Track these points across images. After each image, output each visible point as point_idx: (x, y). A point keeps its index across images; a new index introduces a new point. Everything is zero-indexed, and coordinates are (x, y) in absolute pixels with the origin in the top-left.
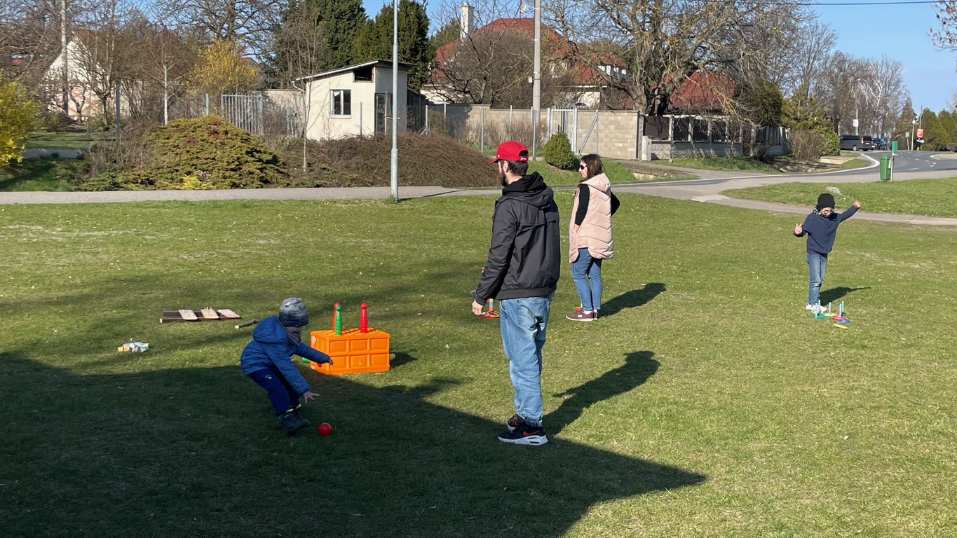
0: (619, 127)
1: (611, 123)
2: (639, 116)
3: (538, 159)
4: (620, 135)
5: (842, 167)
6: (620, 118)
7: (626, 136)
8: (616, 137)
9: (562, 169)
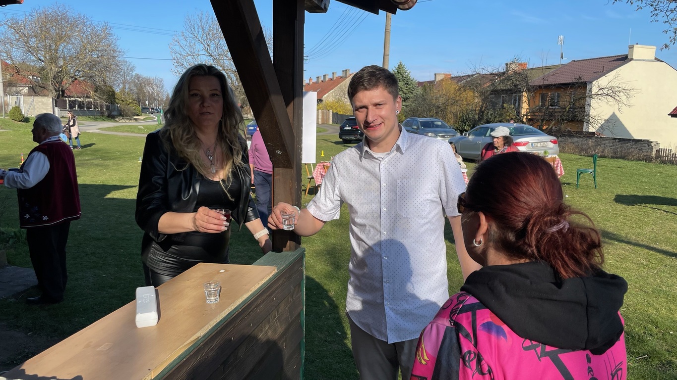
0: (43, 103)
1: (39, 102)
2: (53, 99)
3: (6, 117)
4: (45, 107)
5: (144, 119)
6: (43, 100)
7: (48, 107)
8: (43, 108)
9: (19, 121)
